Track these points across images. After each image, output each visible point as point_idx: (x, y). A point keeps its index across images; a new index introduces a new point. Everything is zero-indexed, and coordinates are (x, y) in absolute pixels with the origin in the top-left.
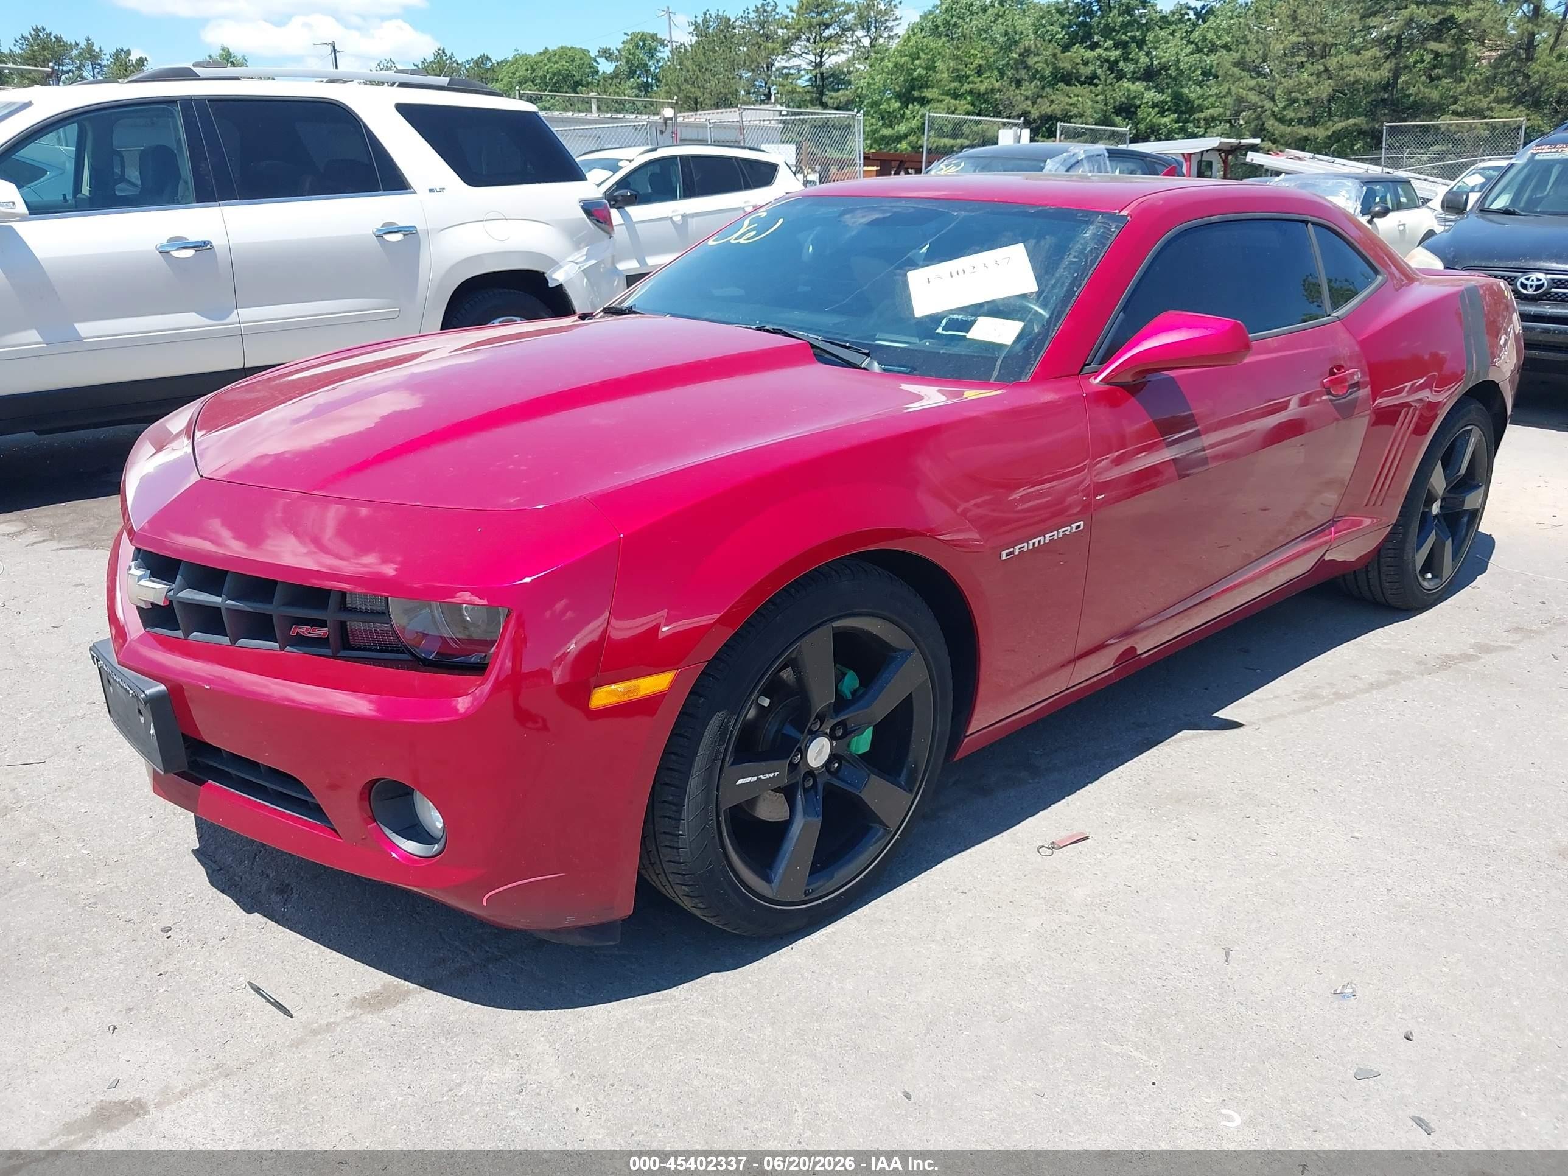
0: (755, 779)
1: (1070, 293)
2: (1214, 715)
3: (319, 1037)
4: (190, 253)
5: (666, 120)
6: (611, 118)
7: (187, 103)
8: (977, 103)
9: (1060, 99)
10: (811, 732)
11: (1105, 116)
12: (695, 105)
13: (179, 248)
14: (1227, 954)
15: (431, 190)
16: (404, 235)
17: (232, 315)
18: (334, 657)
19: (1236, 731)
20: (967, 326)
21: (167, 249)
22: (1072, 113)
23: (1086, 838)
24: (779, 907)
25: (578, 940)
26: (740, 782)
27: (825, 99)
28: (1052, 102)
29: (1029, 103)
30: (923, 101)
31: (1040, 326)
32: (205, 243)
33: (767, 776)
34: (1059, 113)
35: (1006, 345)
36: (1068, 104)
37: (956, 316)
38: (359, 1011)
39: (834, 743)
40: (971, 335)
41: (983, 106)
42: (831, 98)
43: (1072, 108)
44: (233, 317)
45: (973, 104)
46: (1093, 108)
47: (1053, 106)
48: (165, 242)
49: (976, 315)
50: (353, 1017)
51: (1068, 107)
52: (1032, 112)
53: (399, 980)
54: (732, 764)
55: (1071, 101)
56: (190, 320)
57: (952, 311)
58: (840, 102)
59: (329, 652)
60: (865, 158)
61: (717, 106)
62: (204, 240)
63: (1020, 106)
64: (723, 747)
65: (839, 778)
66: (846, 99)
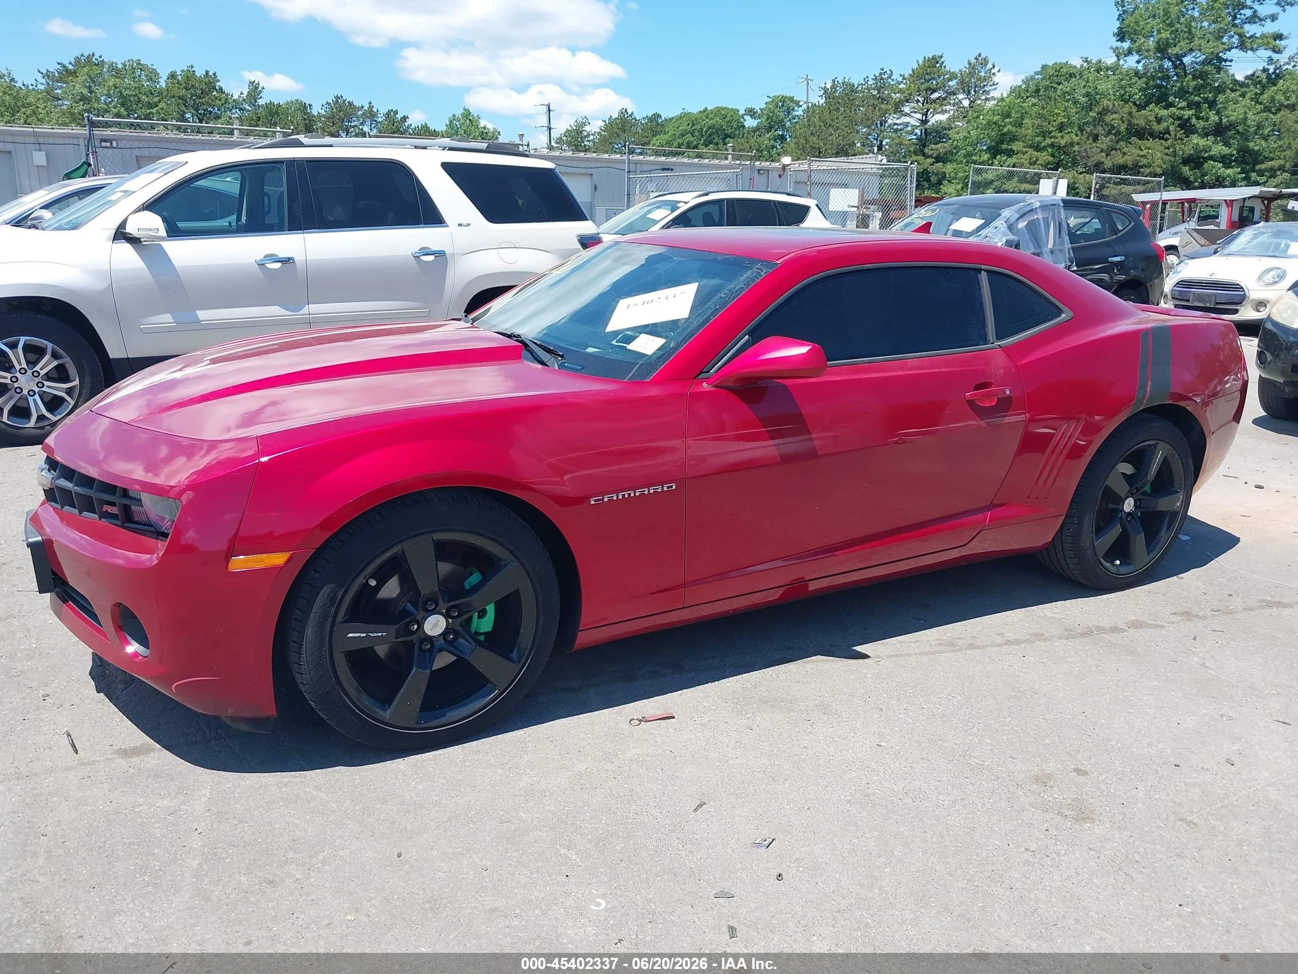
0: (364, 635)
1: (708, 318)
2: (855, 648)
3: (83, 767)
4: (278, 265)
5: (784, 167)
6: (740, 164)
7: (291, 163)
8: (1057, 154)
9: (1131, 152)
10: (427, 611)
11: (1173, 167)
12: (819, 154)
13: (274, 262)
14: (700, 806)
15: (460, 225)
16: (436, 257)
17: (304, 309)
18: (122, 527)
19: (861, 661)
20: (630, 339)
21: (264, 262)
22: (1142, 164)
23: (673, 717)
24: (391, 729)
25: (245, 728)
26: (350, 635)
27: (926, 150)
28: (1125, 154)
29: (1104, 154)
30: (1010, 153)
31: (675, 344)
32: (289, 259)
33: (376, 635)
34: (1130, 164)
35: (647, 355)
36: (1138, 156)
37: (629, 333)
38: (117, 756)
39: (451, 621)
40: (629, 347)
41: (1062, 157)
42: (932, 150)
43: (1142, 159)
44: (305, 310)
45: (1053, 156)
46: (1162, 159)
47: (1126, 157)
48: (262, 257)
49: (641, 333)
50: (111, 759)
51: (1139, 158)
52: (1106, 162)
53: (153, 742)
54: (345, 622)
55: (1142, 153)
56: (274, 311)
57: (628, 329)
58: (940, 153)
59: (119, 523)
60: (916, 201)
61: (837, 155)
62: (289, 256)
63: (1095, 157)
64: (333, 610)
65: (455, 647)
66: (944, 150)
